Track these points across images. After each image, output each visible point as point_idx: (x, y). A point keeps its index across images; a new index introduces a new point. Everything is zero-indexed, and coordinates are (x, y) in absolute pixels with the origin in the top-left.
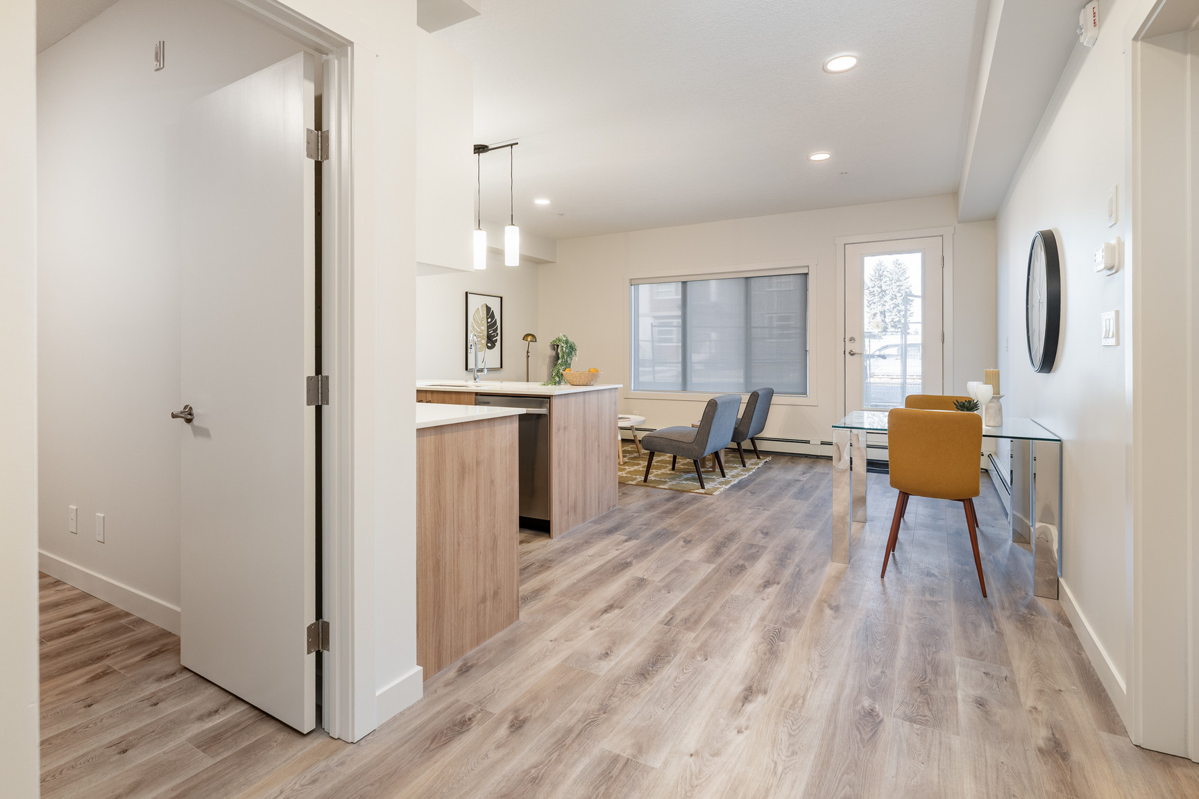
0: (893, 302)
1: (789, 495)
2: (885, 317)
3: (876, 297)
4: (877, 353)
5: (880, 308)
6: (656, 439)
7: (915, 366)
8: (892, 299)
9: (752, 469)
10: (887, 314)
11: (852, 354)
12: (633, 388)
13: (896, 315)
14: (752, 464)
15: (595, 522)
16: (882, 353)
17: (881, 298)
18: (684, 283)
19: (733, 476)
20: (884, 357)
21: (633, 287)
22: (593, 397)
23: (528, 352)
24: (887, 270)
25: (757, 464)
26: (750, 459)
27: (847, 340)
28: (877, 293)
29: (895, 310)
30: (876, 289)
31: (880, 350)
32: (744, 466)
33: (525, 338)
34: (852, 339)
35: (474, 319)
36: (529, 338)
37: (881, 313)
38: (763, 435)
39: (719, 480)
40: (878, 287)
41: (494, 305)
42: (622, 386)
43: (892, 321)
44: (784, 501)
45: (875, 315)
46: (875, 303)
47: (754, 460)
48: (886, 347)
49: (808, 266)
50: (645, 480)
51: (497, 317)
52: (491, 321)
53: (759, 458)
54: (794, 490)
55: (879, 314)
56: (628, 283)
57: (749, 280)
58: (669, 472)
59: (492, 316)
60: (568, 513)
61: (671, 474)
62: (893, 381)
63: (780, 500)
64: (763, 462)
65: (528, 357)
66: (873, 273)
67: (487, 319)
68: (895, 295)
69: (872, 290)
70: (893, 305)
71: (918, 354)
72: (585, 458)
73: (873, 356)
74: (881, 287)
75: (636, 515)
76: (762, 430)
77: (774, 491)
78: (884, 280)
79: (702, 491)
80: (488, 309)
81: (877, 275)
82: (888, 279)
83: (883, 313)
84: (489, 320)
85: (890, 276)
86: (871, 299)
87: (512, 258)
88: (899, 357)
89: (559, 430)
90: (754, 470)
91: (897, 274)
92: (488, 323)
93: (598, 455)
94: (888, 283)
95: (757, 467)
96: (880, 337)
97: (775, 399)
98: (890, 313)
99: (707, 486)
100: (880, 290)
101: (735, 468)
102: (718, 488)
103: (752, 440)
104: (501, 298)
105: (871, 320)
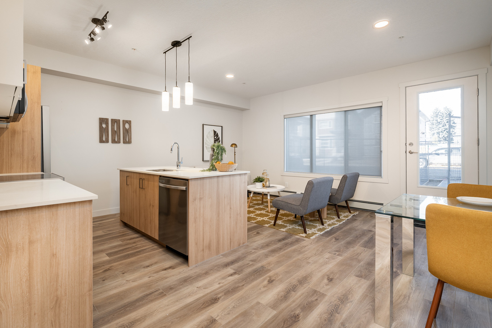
0: (444, 127)
1: (361, 242)
2: (439, 135)
3: (435, 125)
4: (434, 152)
5: (437, 131)
6: (279, 202)
7: (457, 159)
8: (443, 126)
9: (343, 220)
10: (441, 134)
11: (411, 153)
12: (285, 171)
13: (446, 134)
14: (345, 217)
15: (224, 255)
16: (437, 152)
17: (437, 126)
18: (311, 116)
19: (329, 225)
20: (438, 154)
21: (286, 119)
22: (226, 179)
23: (235, 152)
24: (441, 112)
25: (347, 216)
26: (345, 213)
27: (407, 145)
28: (435, 124)
29: (445, 131)
30: (434, 121)
31: (435, 151)
32: (339, 218)
33: (232, 146)
34: (411, 144)
35: (207, 137)
36: (234, 146)
37: (437, 133)
38: (353, 198)
39: (319, 227)
40: (435, 120)
41: (219, 131)
42: (249, 172)
43: (444, 136)
44: (355, 248)
45: (434, 134)
46: (433, 128)
47: (347, 214)
48: (439, 149)
49: (382, 102)
50: (274, 225)
51: (220, 136)
52: (216, 138)
53: (350, 212)
54: (366, 239)
55: (436, 133)
56: (283, 118)
57: (347, 112)
58: (292, 219)
59: (217, 135)
60: (203, 250)
61: (293, 220)
62: (444, 166)
63: (352, 247)
64: (352, 215)
65: (235, 155)
66: (432, 114)
67: (214, 137)
68: (445, 124)
69: (432, 122)
70: (444, 129)
71: (459, 153)
72: (218, 216)
73: (431, 154)
74: (437, 121)
75: (253, 251)
76: (352, 196)
77: (351, 239)
78: (439, 117)
79: (304, 235)
80: (215, 132)
81: (435, 115)
82: (441, 116)
83: (438, 133)
84: (215, 137)
85: (442, 115)
86: (432, 126)
87: (189, 101)
88: (447, 154)
89: (195, 200)
90: (344, 221)
91: (446, 114)
92: (215, 138)
93: (230, 214)
94: (441, 118)
95: (346, 219)
96: (436, 145)
97: (360, 178)
98: (442, 133)
99: (309, 231)
100: (436, 122)
101: (333, 219)
102: (316, 233)
103: (346, 202)
104: (222, 127)
105: (432, 136)
